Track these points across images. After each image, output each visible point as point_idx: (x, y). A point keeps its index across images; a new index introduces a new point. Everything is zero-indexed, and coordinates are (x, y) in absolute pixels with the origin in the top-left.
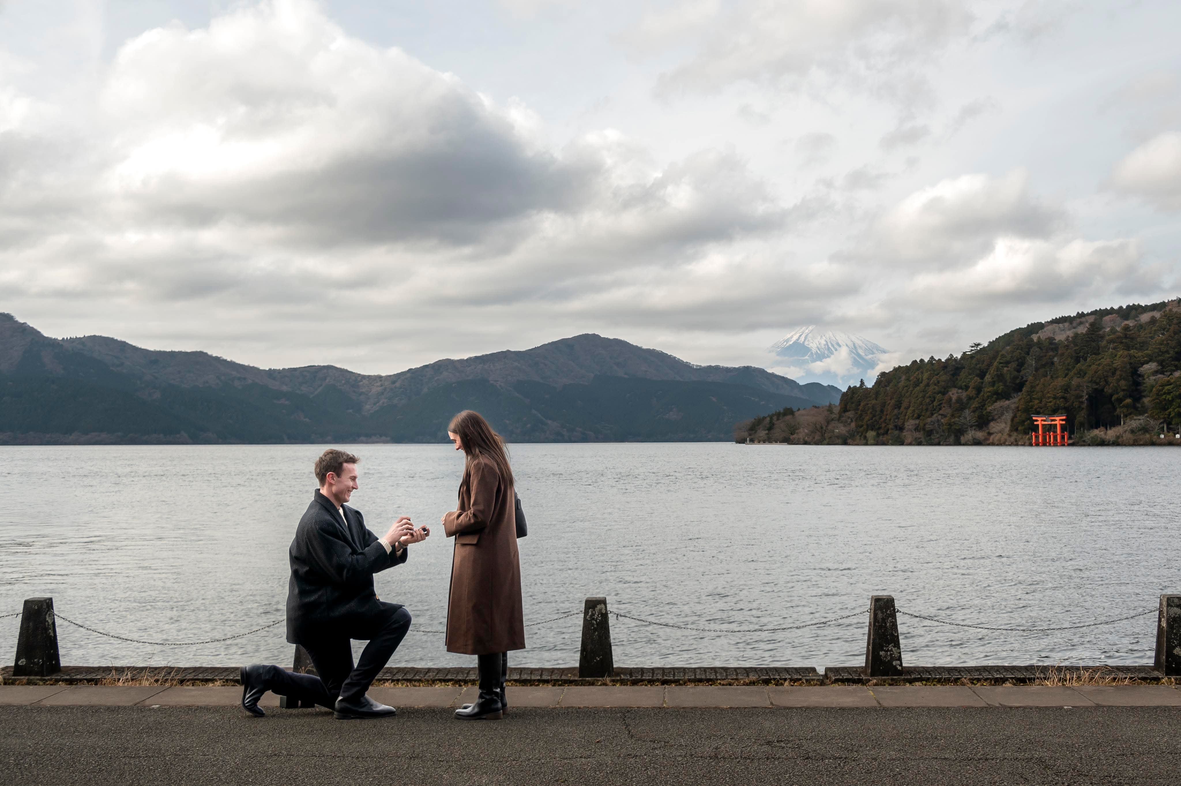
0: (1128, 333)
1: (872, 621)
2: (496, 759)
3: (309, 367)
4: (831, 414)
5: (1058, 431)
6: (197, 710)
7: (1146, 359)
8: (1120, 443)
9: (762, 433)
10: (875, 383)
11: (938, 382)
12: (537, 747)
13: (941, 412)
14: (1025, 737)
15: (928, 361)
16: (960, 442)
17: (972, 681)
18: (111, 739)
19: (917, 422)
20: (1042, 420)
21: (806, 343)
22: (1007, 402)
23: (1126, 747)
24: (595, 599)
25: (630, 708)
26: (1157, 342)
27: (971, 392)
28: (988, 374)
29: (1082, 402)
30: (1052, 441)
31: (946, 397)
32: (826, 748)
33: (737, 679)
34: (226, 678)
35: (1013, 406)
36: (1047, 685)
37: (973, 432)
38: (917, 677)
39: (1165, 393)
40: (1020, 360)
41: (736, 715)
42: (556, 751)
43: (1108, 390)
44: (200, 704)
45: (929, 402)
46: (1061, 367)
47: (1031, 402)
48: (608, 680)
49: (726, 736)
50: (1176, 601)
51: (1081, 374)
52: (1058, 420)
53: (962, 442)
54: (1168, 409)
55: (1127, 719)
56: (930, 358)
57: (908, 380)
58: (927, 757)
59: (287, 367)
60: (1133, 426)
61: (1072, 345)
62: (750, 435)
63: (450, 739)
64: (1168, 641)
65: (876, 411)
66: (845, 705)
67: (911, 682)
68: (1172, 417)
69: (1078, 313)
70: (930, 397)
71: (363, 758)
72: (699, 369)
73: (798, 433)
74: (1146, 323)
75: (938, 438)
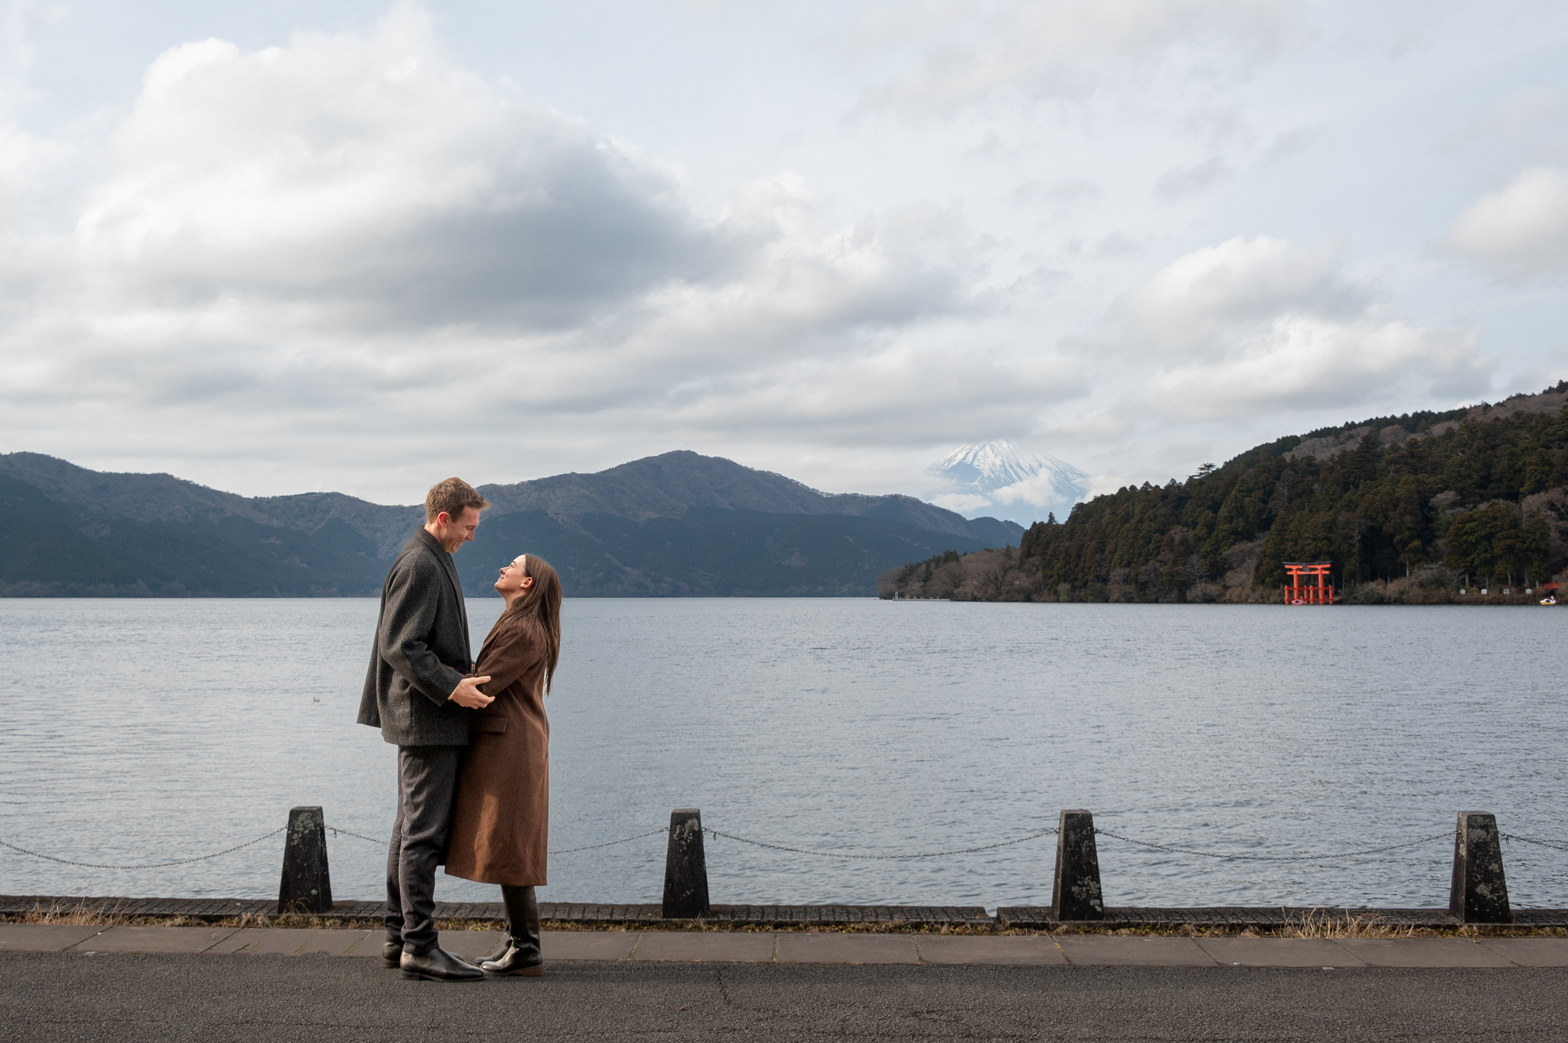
0: (1416, 450)
1: (1062, 844)
2: (544, 1032)
3: (307, 494)
4: (1010, 559)
5: (1320, 585)
6: (145, 959)
7: (1439, 485)
8: (1405, 600)
9: (916, 585)
10: (1069, 518)
11: (1156, 517)
12: (600, 1015)
13: (1159, 557)
14: (1268, 1009)
15: (1142, 488)
16: (1186, 599)
17: (1198, 928)
18: (30, 997)
19: (1127, 570)
20: (1298, 569)
21: (975, 463)
22: (1250, 545)
23: (1408, 1025)
24: (684, 812)
25: (728, 962)
26: (1456, 463)
27: (1200, 531)
28: (1223, 506)
29: (1353, 545)
30: (1311, 597)
31: (1166, 537)
32: (993, 1022)
33: (876, 923)
34: (189, 913)
35: (1258, 550)
36: (1300, 936)
37: (1203, 585)
38: (1123, 921)
39: (1466, 533)
40: (1267, 487)
41: (872, 975)
42: (625, 1022)
43: (1388, 528)
44: (150, 951)
45: (1142, 545)
46: (1324, 497)
47: (1283, 544)
48: (701, 921)
49: (857, 1004)
50: (1480, 820)
51: (1351, 506)
52: (1320, 570)
53: (1189, 598)
54: (1471, 554)
55: (1410, 985)
56: (1144, 484)
57: (1114, 513)
58: (1133, 1036)
59: (278, 495)
60: (1422, 578)
61: (1339, 467)
62: (899, 588)
63: (482, 1003)
64: (1469, 875)
65: (1071, 557)
66: (1021, 962)
67: (1115, 928)
68: (1476, 566)
69: (1347, 423)
70: (1144, 537)
71: (365, 1028)
72: (831, 498)
73: (964, 586)
74: (1439, 438)
75: (1156, 592)
